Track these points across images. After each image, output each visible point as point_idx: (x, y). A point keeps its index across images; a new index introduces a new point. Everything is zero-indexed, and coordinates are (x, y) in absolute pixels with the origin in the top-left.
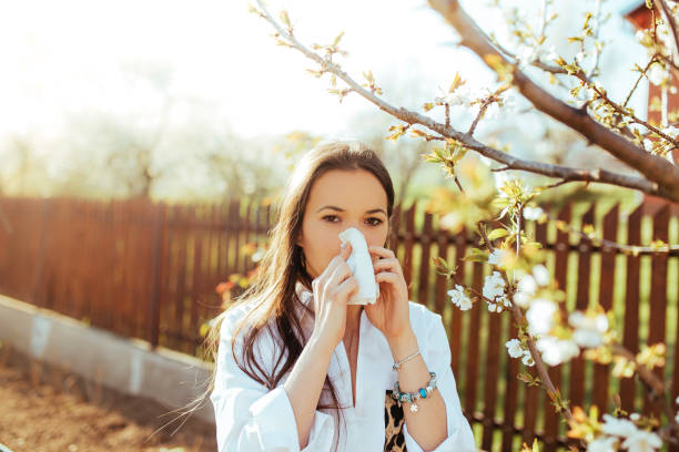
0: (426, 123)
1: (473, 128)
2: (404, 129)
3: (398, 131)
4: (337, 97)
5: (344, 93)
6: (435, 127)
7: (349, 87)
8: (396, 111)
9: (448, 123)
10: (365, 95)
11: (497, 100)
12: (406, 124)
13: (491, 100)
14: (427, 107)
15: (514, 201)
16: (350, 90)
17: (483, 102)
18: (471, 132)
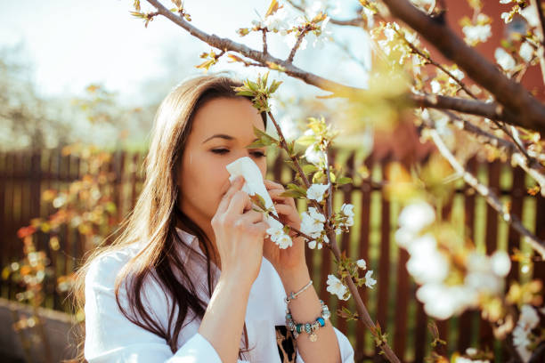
0: (242, 50)
1: (292, 56)
2: (217, 57)
3: (210, 58)
4: (142, 21)
5: (150, 16)
6: (251, 54)
7: (155, 10)
8: (208, 37)
9: (265, 49)
10: (173, 18)
11: (314, 29)
12: (218, 52)
13: (309, 28)
14: (243, 33)
15: (320, 138)
16: (157, 14)
17: (300, 30)
18: (291, 59)
